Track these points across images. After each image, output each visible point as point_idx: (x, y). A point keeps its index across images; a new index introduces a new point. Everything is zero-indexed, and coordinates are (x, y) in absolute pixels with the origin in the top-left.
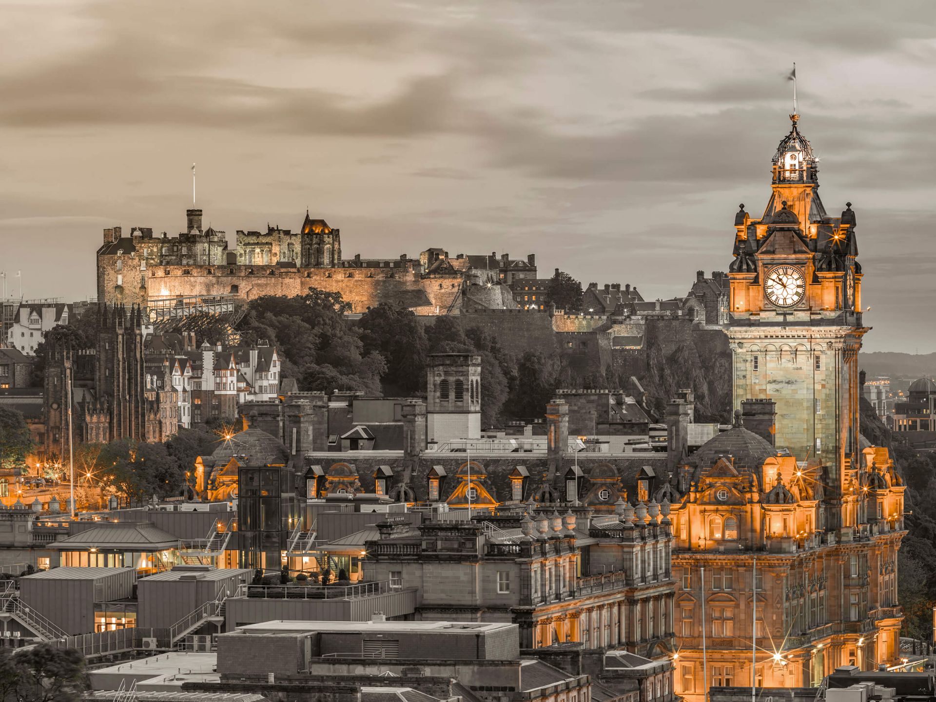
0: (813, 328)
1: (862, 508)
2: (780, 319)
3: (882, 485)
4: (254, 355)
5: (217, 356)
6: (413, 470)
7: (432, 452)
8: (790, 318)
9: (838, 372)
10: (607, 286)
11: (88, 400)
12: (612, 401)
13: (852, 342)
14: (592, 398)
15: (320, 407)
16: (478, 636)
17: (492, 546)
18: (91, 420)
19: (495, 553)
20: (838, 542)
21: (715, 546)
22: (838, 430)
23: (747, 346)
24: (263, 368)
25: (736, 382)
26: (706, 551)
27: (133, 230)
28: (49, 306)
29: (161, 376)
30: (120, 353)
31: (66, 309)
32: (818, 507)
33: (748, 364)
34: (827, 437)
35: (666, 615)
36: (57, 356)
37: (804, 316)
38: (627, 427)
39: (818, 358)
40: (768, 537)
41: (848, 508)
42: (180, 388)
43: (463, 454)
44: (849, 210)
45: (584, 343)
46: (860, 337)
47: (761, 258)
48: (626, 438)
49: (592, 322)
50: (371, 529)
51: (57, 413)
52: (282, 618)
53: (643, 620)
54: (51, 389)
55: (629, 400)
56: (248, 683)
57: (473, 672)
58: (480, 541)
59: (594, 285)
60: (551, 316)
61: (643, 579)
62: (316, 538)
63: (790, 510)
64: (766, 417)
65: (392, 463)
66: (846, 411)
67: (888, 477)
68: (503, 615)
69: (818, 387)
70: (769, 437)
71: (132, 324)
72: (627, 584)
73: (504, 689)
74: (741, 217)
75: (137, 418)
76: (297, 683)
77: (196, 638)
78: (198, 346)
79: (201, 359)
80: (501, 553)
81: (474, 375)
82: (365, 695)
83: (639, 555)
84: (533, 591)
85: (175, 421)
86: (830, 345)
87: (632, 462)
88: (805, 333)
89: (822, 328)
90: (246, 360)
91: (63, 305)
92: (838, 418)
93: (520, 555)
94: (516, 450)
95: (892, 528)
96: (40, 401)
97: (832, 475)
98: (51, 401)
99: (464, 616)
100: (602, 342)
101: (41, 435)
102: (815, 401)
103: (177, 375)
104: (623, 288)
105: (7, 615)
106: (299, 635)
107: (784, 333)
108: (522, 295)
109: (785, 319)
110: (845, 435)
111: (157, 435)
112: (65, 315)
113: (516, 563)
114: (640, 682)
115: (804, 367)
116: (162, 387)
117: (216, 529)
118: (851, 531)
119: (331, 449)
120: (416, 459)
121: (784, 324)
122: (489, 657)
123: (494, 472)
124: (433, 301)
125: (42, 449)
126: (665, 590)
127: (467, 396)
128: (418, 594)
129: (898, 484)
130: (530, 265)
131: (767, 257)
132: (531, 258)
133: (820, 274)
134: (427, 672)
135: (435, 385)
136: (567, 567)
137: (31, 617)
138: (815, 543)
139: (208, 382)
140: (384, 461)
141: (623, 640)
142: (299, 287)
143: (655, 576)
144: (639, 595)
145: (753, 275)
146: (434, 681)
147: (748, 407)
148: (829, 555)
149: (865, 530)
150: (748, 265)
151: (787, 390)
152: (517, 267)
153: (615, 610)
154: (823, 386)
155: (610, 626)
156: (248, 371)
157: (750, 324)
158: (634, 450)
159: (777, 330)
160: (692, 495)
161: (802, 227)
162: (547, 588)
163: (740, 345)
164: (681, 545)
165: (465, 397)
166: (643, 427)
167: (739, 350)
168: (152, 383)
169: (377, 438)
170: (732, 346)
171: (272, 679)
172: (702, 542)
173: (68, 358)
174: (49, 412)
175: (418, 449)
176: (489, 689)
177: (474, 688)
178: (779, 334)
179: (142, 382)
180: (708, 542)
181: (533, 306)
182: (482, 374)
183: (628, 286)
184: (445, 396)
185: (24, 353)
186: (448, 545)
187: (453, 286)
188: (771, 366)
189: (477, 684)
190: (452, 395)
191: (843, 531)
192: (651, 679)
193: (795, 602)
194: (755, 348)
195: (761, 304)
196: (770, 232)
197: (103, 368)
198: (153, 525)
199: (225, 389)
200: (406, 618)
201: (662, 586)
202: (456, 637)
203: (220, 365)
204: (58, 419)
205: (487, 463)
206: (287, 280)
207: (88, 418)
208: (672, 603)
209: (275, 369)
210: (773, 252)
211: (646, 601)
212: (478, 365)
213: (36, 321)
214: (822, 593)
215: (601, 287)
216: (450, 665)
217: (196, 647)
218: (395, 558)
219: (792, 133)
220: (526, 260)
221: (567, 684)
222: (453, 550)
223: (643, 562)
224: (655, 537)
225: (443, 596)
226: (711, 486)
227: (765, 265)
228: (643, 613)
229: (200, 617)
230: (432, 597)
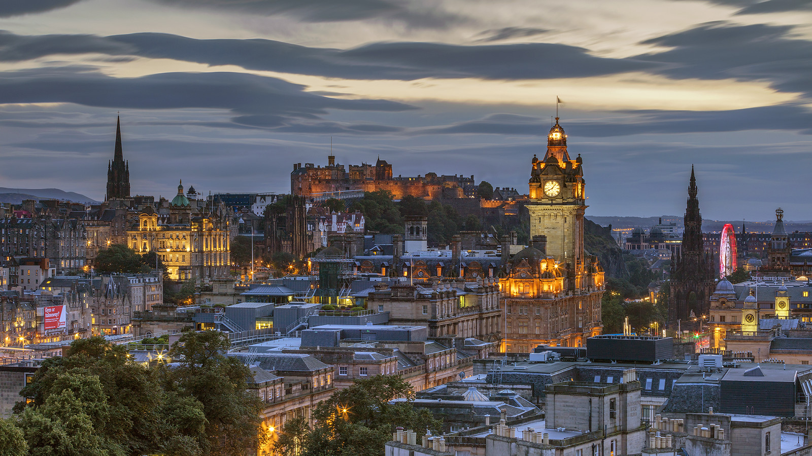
0: (564, 206)
1: (585, 281)
2: (550, 202)
3: (594, 271)
4: (354, 216)
5: (338, 217)
6: (397, 264)
7: (406, 256)
8: (554, 202)
9: (574, 224)
10: (504, 189)
11: (282, 235)
12: (482, 236)
13: (580, 212)
14: (474, 234)
15: (361, 237)
16: (408, 331)
17: (421, 295)
18: (284, 243)
19: (422, 298)
20: (574, 295)
21: (520, 296)
22: (574, 248)
23: (537, 213)
24: (357, 221)
25: (532, 228)
26: (517, 298)
27: (306, 164)
28: (269, 196)
29: (314, 225)
30: (296, 215)
31: (276, 197)
32: (564, 281)
33: (537, 221)
34: (569, 251)
35: (497, 324)
36: (270, 216)
37: (560, 201)
38: (488, 246)
39: (566, 218)
40: (542, 292)
41: (578, 281)
42: (322, 230)
43: (418, 257)
44: (579, 157)
45: (493, 213)
46: (584, 210)
47: (542, 177)
48: (485, 251)
49: (497, 203)
50: (371, 288)
51: (270, 241)
52: (330, 323)
53: (486, 326)
54: (267, 230)
55: (490, 236)
56: (310, 350)
57: (405, 346)
58: (415, 293)
59: (498, 188)
60: (480, 201)
61: (487, 309)
62: (351, 291)
63: (551, 281)
64: (543, 243)
65: (388, 261)
66: (578, 240)
67: (597, 268)
68: (425, 323)
69: (566, 230)
70: (544, 251)
71: (302, 203)
72: (480, 311)
73: (418, 353)
74: (535, 160)
75: (303, 242)
76: (330, 351)
77: (297, 332)
78: (331, 213)
79: (331, 218)
80: (424, 298)
81: (424, 225)
82: (356, 355)
83: (485, 299)
84: (437, 313)
85: (320, 244)
86: (571, 213)
87: (487, 261)
88: (560, 208)
89: (567, 206)
90: (350, 218)
91: (275, 195)
92: (574, 243)
93: (432, 299)
94: (440, 256)
95: (599, 289)
96: (263, 235)
97: (571, 267)
98: (267, 235)
99: (409, 323)
100: (501, 212)
101: (263, 249)
102: (564, 236)
103: (321, 225)
104: (510, 189)
105: (220, 322)
106: (335, 331)
107: (551, 208)
108: (468, 192)
109: (552, 202)
110: (577, 250)
111: (312, 249)
112: (275, 200)
113: (430, 302)
114: (479, 351)
115: (560, 222)
116: (314, 230)
117: (310, 287)
118: (579, 290)
119: (365, 255)
120: (398, 259)
121: (552, 204)
122: (413, 340)
123: (430, 265)
124: (430, 195)
125: (264, 255)
126: (497, 314)
127: (421, 233)
128: (390, 314)
129: (601, 271)
130: (471, 180)
131: (545, 177)
132: (472, 176)
133: (567, 184)
134: (387, 346)
135: (408, 229)
136: (453, 304)
137: (229, 323)
138: (563, 295)
139: (334, 228)
140: (385, 260)
141: (478, 334)
142: (374, 188)
143: (492, 308)
144: (484, 316)
145: (539, 184)
146: (387, 350)
147: (535, 238)
148: (570, 300)
149: (586, 290)
150: (537, 180)
151: (553, 232)
152: (466, 180)
153: (474, 322)
154: (568, 230)
155: (472, 328)
156: (351, 223)
157: (537, 204)
158: (488, 256)
159: (549, 207)
160: (511, 275)
161: (559, 164)
162: (444, 312)
163: (533, 213)
164: (507, 295)
165: (420, 234)
166: (494, 246)
167: (533, 215)
168: (310, 228)
169: (384, 251)
170: (530, 213)
171: (318, 348)
172: (515, 294)
173: (274, 217)
174: (266, 240)
175: (399, 255)
176: (412, 353)
177: (405, 353)
178: (550, 208)
179: (306, 228)
180: (518, 294)
181: (473, 197)
182: (427, 224)
183: (512, 189)
184: (412, 233)
185: (258, 215)
186: (402, 294)
187: (439, 188)
188: (547, 222)
189: (407, 351)
190: (415, 233)
191: (576, 290)
192: (484, 350)
193: (554, 320)
194: (540, 214)
195: (542, 196)
196: (546, 166)
197: (289, 222)
198: (284, 286)
199: (341, 230)
200: (385, 324)
201: (495, 312)
202: (400, 331)
203: (339, 221)
204: (270, 243)
205: (428, 261)
206: (369, 186)
207: (283, 243)
208: (500, 320)
209: (363, 222)
210: (548, 175)
211: (488, 318)
212: (426, 221)
213: (263, 202)
214: (567, 316)
215: (501, 189)
216: (396, 343)
217: (297, 336)
218: (381, 300)
219: (556, 125)
220: (470, 178)
221: (445, 352)
222: (404, 296)
223: (487, 302)
224: (492, 292)
225: (400, 315)
226: (518, 271)
227: (544, 180)
228: (487, 323)
229: (299, 323)
230: (396, 315)
